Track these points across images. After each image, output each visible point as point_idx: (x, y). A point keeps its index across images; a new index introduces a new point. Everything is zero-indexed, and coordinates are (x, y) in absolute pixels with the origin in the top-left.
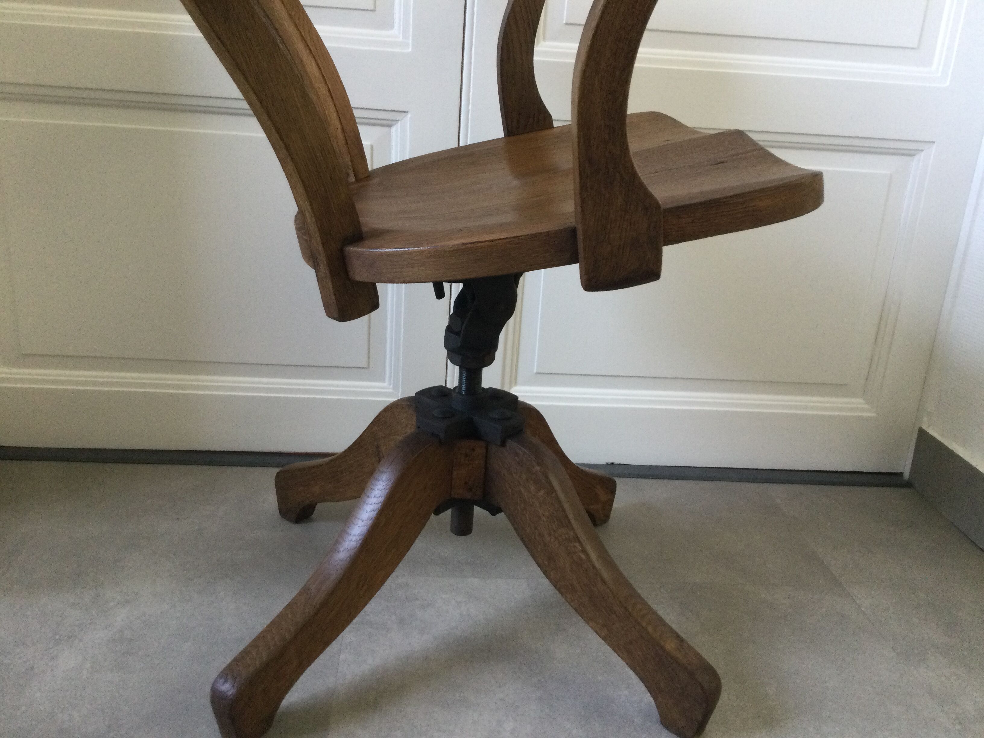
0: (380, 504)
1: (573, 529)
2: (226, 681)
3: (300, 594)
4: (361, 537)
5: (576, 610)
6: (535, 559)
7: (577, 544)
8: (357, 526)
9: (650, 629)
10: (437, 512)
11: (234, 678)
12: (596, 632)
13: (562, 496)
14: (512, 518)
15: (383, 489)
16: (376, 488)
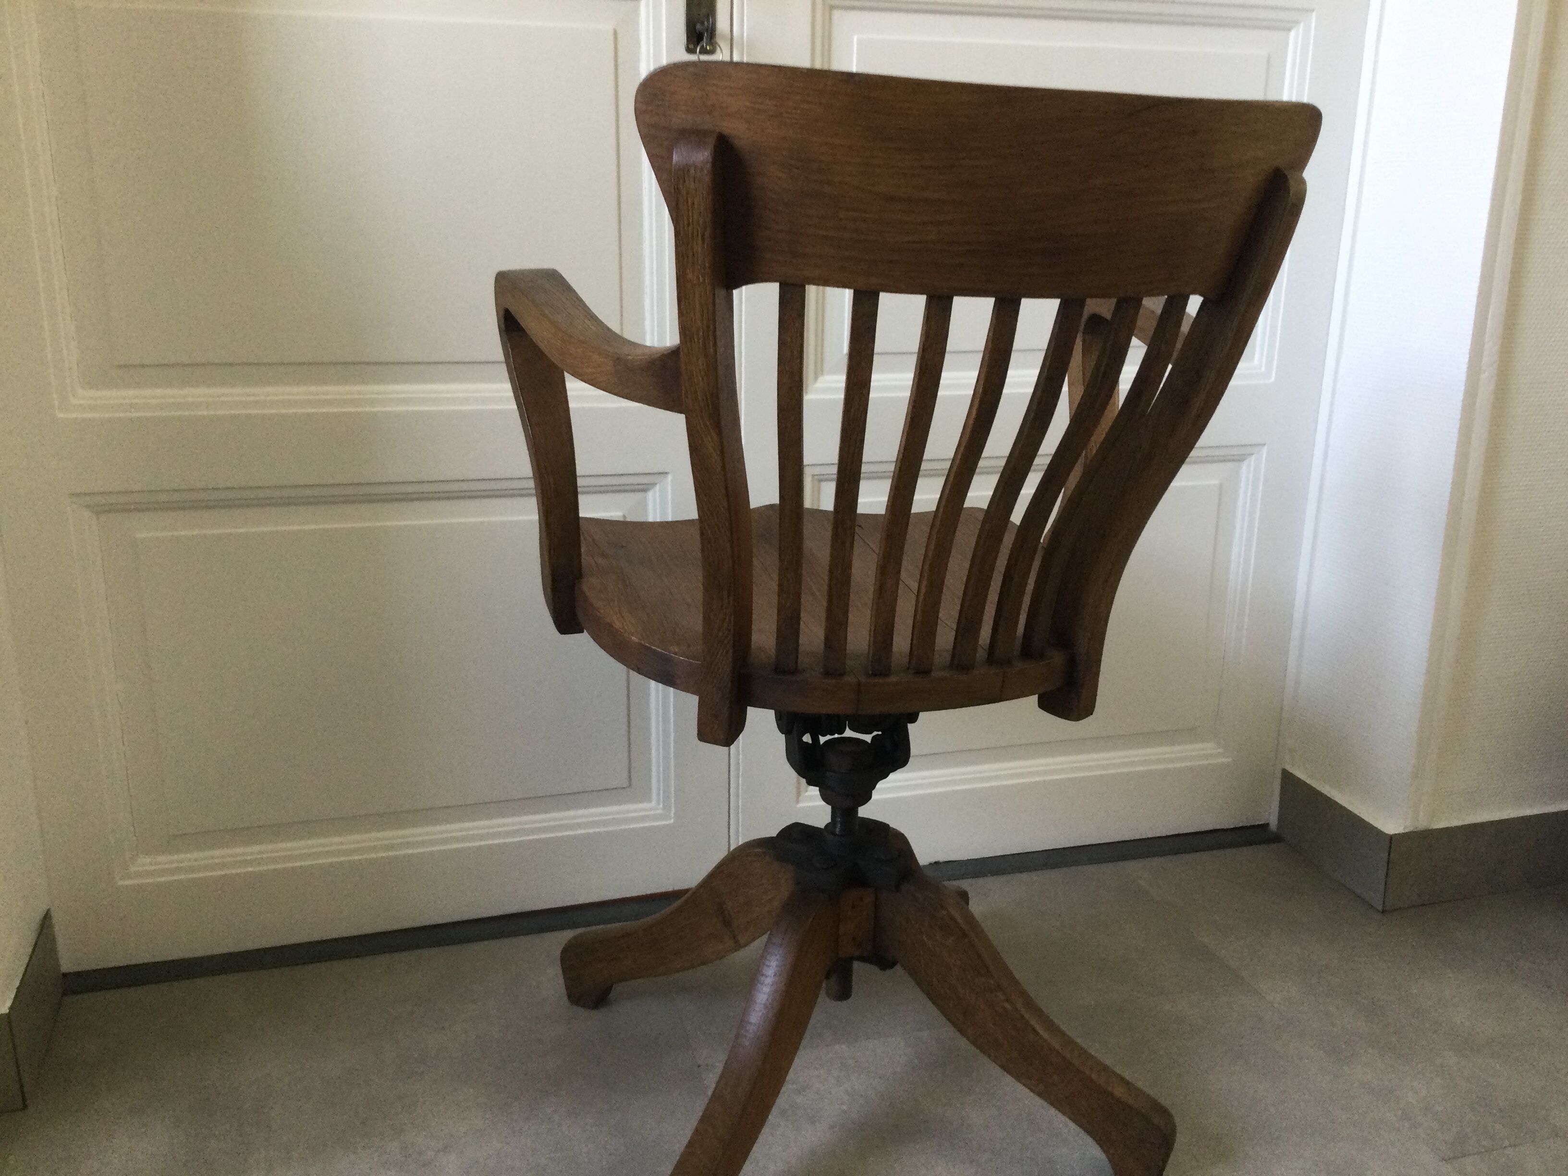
7: (999, 994)
14: (911, 971)
16: (773, 964)
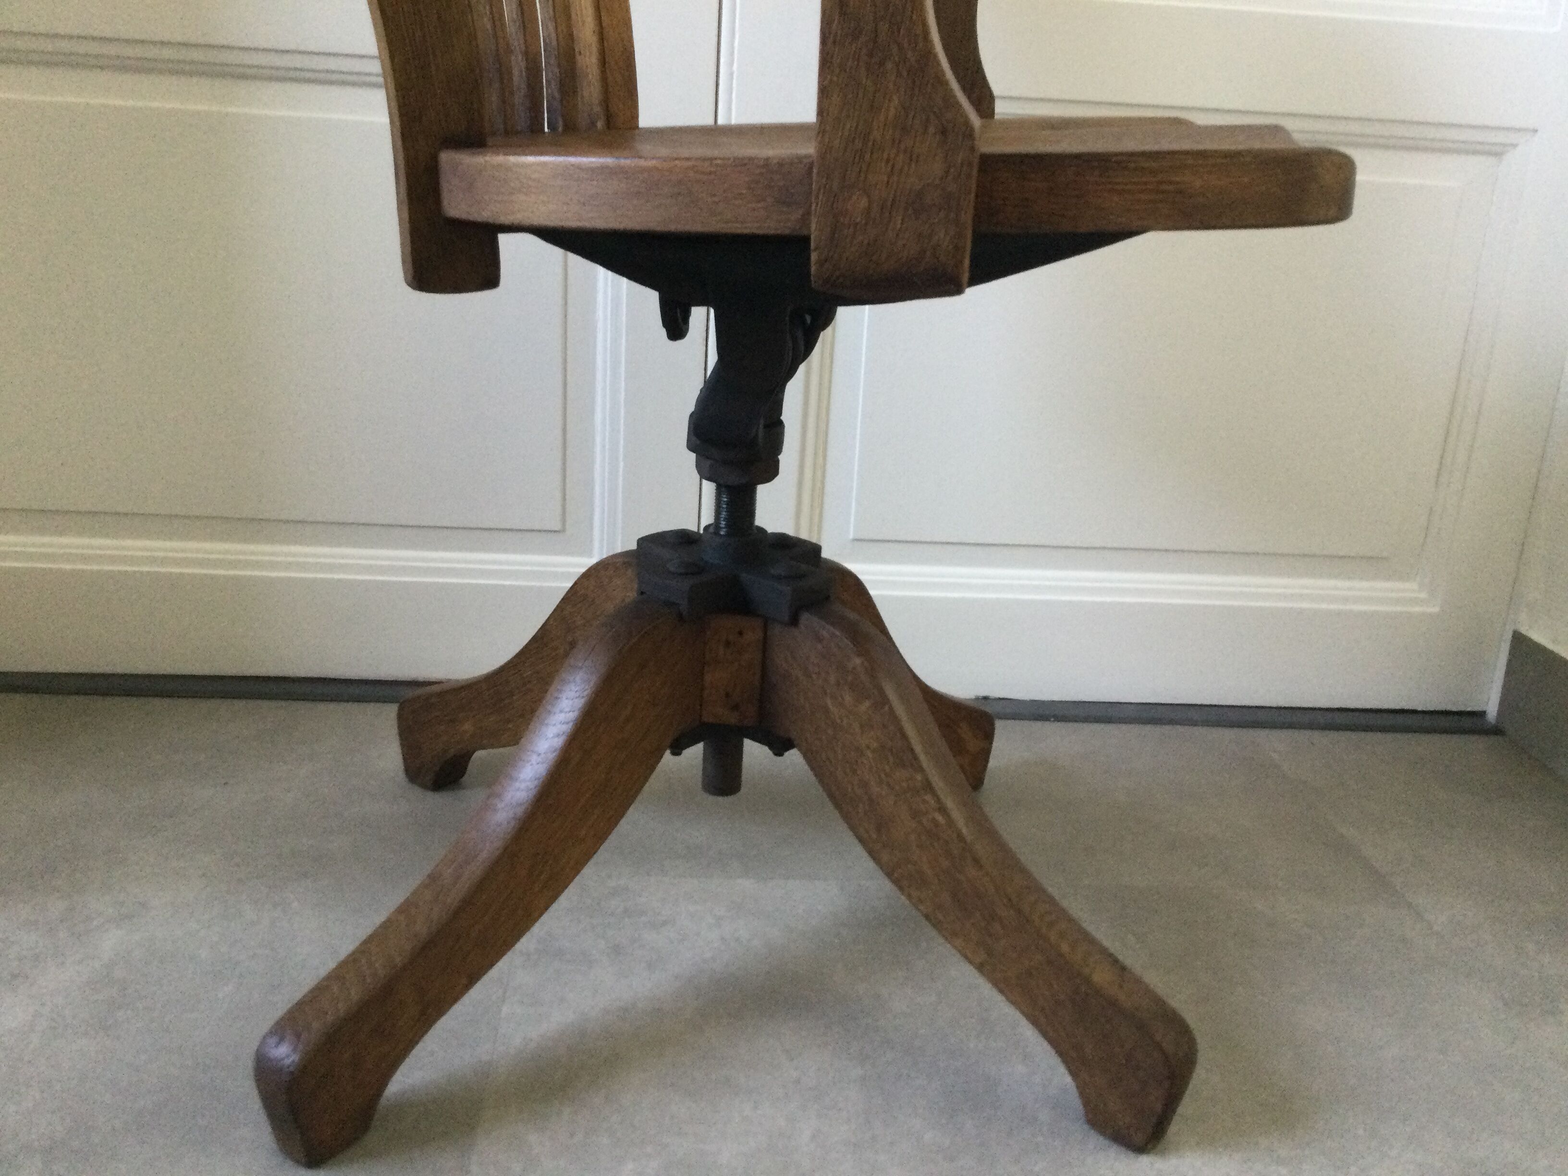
0: (571, 724)
1: (921, 769)
2: (281, 1040)
3: (424, 886)
4: (536, 782)
5: (927, 917)
6: (853, 828)
7: (928, 797)
8: (528, 765)
9: (1065, 948)
10: (677, 750)
11: (298, 1036)
12: (966, 957)
13: (900, 710)
14: (810, 757)
15: (576, 698)
16: (564, 696)
